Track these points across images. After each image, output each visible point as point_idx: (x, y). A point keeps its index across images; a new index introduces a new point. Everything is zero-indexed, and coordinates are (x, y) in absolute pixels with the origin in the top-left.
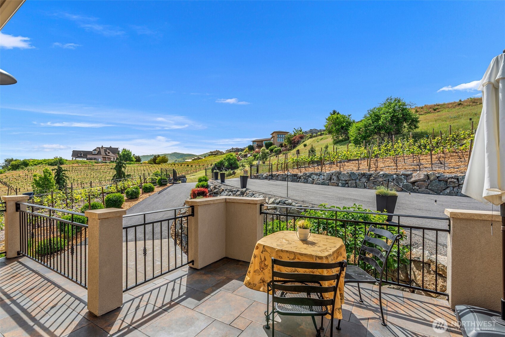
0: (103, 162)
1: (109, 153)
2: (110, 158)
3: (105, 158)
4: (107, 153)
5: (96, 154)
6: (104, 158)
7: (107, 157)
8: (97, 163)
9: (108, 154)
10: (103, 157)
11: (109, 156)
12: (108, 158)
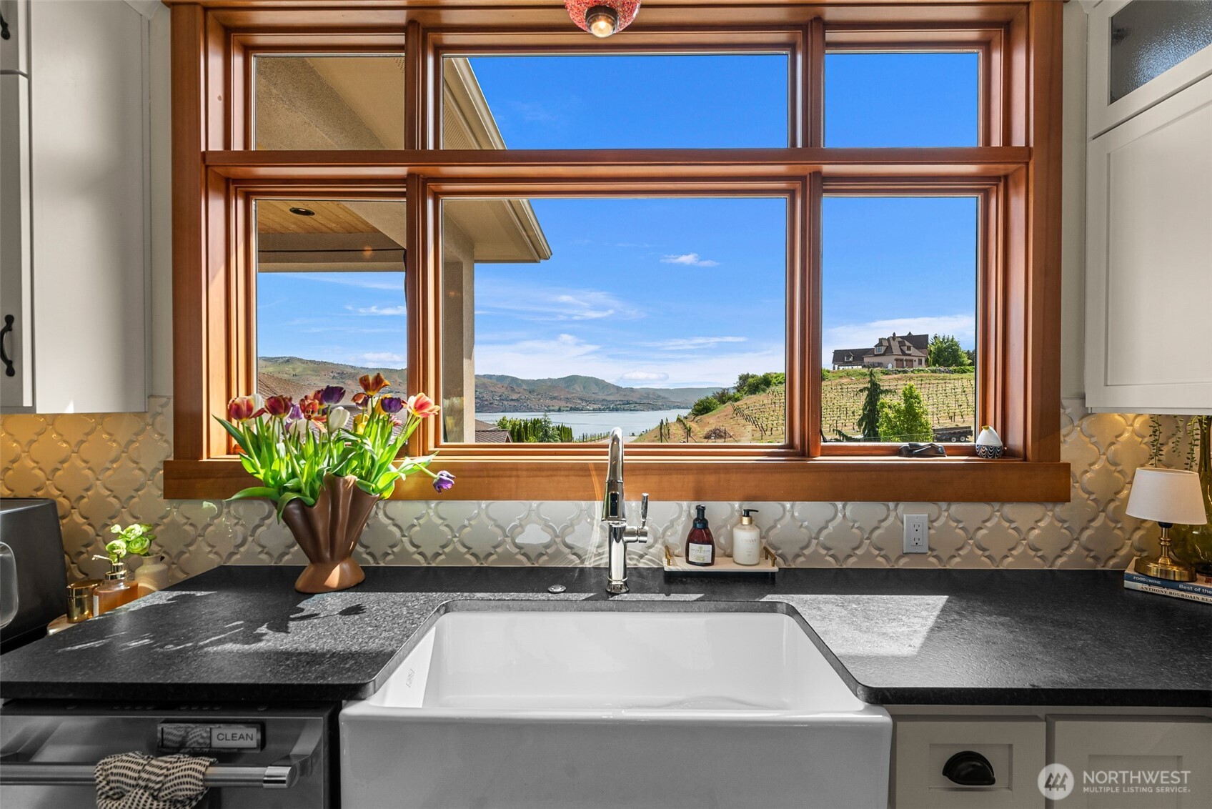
0: (900, 372)
1: (909, 348)
2: (912, 361)
3: (902, 360)
4: (905, 348)
5: (882, 352)
6: (899, 362)
7: (904, 358)
8: (887, 374)
9: (907, 352)
10: (897, 360)
11: (910, 355)
12: (906, 360)
